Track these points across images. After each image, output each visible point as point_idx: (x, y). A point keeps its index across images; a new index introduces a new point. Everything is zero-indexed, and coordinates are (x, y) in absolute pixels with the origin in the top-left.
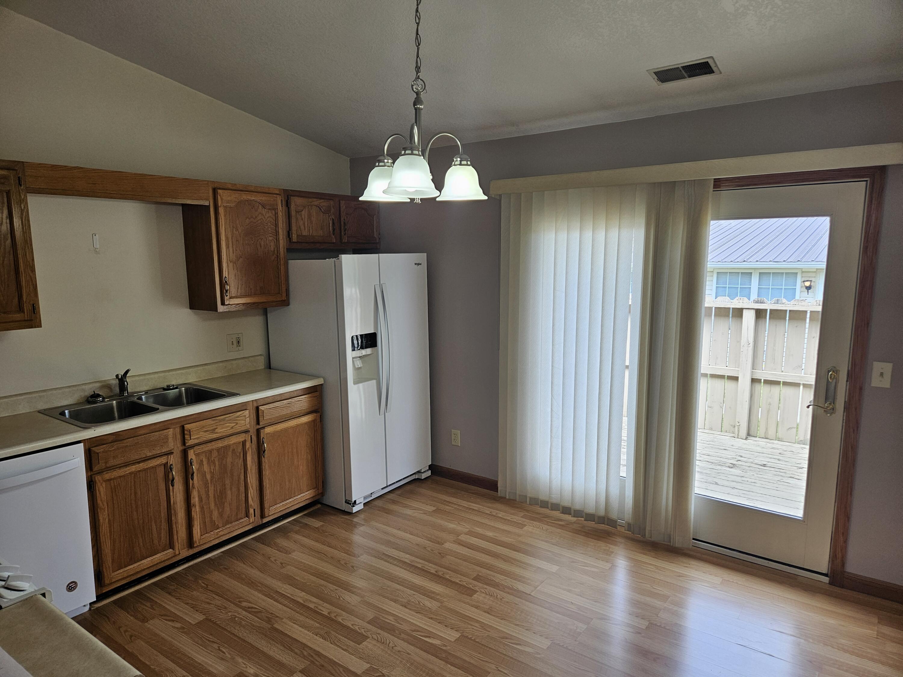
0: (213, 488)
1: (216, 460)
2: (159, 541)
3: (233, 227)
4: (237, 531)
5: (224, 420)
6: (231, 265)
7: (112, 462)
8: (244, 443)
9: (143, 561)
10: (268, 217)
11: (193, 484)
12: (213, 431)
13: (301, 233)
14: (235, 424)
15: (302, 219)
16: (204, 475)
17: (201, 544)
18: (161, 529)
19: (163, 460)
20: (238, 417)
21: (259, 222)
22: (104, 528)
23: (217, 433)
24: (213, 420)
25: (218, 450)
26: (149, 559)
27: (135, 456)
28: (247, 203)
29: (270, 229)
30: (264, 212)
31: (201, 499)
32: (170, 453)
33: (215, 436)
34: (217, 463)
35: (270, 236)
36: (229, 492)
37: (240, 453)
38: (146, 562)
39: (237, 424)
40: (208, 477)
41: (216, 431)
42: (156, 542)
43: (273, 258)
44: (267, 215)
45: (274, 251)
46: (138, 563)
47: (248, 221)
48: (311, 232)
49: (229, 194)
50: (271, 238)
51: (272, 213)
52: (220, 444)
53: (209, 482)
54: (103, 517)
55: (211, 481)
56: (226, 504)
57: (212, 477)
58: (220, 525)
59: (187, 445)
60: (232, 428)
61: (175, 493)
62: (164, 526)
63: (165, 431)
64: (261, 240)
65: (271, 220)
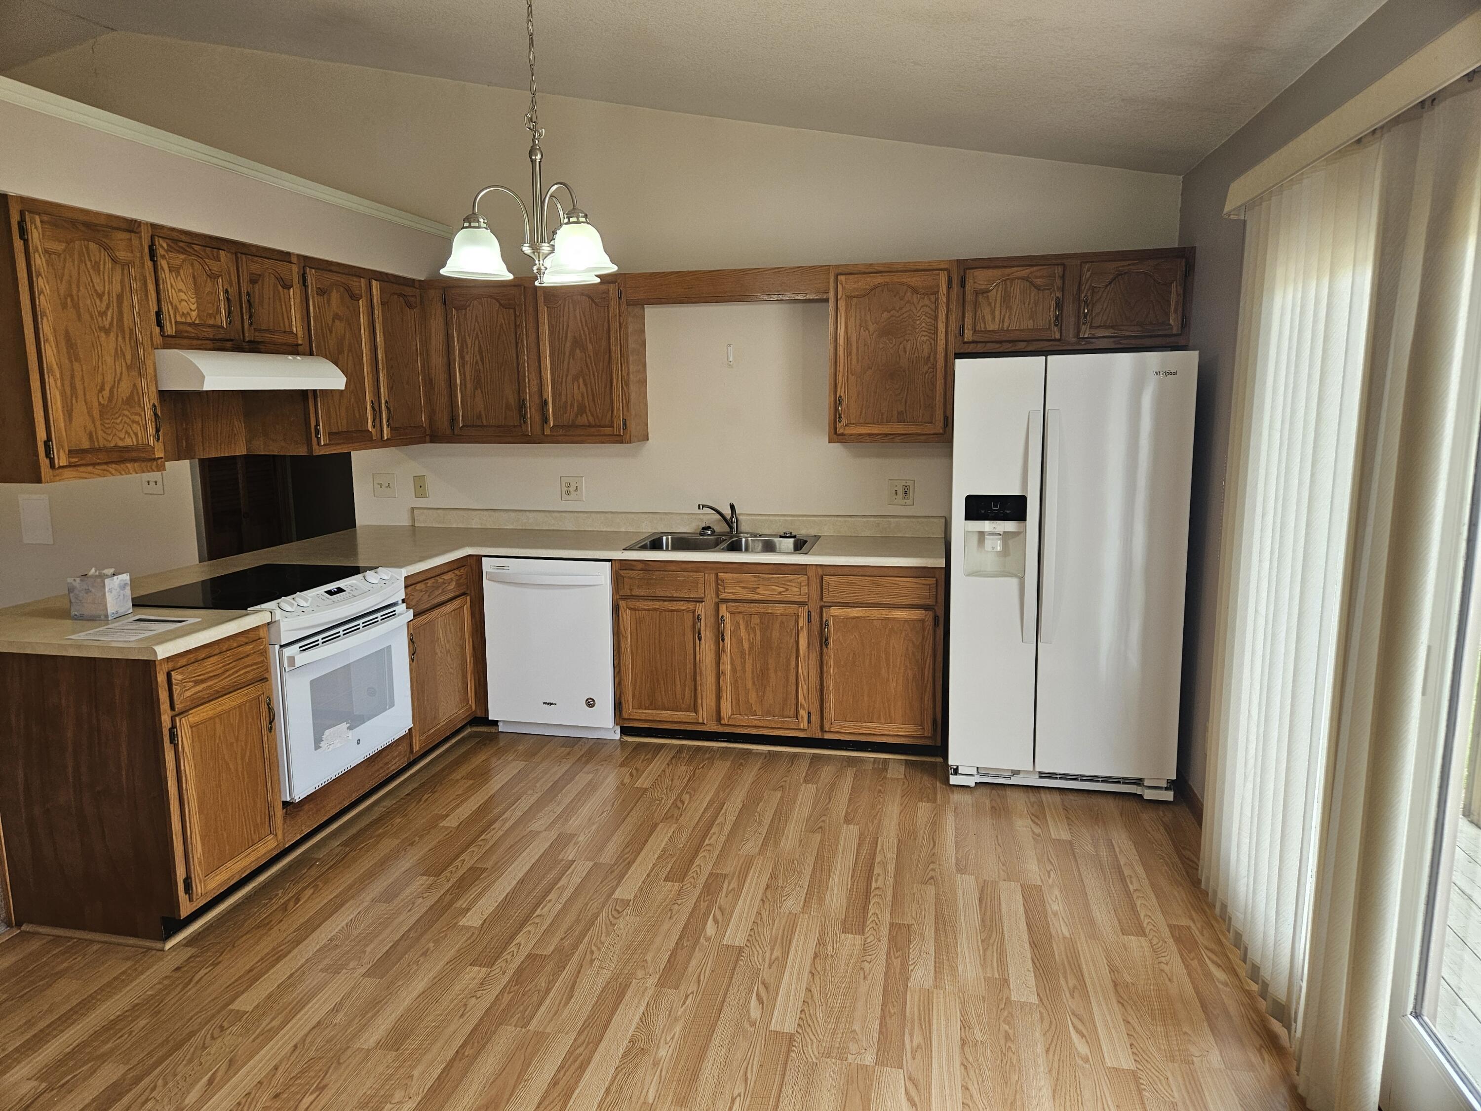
0: (751, 661)
1: (757, 628)
2: (683, 699)
3: (861, 326)
4: (781, 731)
5: (769, 579)
6: (852, 378)
7: (636, 592)
8: (797, 617)
9: (663, 712)
10: (922, 306)
11: (723, 646)
12: (754, 590)
13: (985, 327)
14: (784, 590)
15: (990, 304)
16: (740, 641)
17: (730, 723)
18: (685, 686)
19: (690, 606)
20: (790, 581)
21: (905, 315)
22: (627, 659)
23: (758, 594)
24: (755, 577)
25: (762, 615)
26: (669, 712)
27: (660, 593)
28: (885, 289)
29: (924, 325)
30: (915, 299)
31: (734, 670)
32: (700, 601)
33: (757, 597)
34: (758, 632)
35: (922, 336)
36: (772, 675)
37: (791, 630)
38: (666, 715)
39: (787, 590)
40: (746, 646)
41: (758, 591)
42: (679, 696)
43: (926, 368)
44: (921, 304)
45: (929, 357)
46: (658, 712)
47: (885, 315)
48: (1006, 325)
49: (856, 279)
50: (925, 339)
51: (930, 299)
52: (761, 608)
53: (747, 652)
54: (627, 645)
55: (749, 651)
56: (768, 688)
57: (751, 649)
58: (759, 713)
59: (720, 597)
60: (780, 593)
61: (701, 649)
62: (689, 682)
63: (695, 574)
64: (907, 341)
65: (928, 310)
